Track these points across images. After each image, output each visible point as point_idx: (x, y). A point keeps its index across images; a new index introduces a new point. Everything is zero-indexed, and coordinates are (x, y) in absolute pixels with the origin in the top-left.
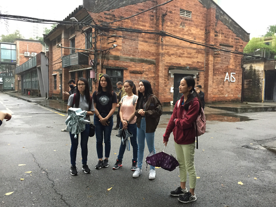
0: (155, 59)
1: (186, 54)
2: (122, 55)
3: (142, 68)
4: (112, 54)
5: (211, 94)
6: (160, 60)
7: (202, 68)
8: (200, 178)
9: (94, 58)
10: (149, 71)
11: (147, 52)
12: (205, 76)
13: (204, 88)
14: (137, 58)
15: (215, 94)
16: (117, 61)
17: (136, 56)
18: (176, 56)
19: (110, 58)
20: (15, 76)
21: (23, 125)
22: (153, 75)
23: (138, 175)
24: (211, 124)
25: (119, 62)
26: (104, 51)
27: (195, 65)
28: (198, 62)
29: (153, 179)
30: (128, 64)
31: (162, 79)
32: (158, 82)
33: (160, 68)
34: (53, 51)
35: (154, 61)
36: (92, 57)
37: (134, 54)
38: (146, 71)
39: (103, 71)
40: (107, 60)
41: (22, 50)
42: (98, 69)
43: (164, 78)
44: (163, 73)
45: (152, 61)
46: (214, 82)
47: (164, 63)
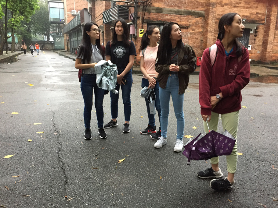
0: (205, 11)
1: (243, 4)
2: (165, 7)
3: (188, 21)
4: (154, 6)
5: (271, 52)
6: (210, 12)
7: (262, 21)
8: (242, 154)
9: (134, 11)
10: (196, 25)
11: (195, 2)
12: (265, 31)
13: (262, 45)
14: (183, 10)
15: (275, 52)
16: (159, 14)
17: (182, 7)
18: (230, 7)
19: (152, 11)
20: (64, 36)
21: (58, 82)
22: (201, 30)
23: (161, 145)
24: (267, 86)
25: (162, 15)
26: (145, 2)
27: (254, 17)
28: (258, 13)
29: (179, 152)
30: (173, 17)
31: (211, 35)
32: (206, 38)
33: (210, 22)
34: (96, 7)
35: (203, 12)
36: (132, 10)
37: (180, 5)
38: (193, 25)
39: (144, 26)
40: (149, 13)
41: (69, 8)
42: (138, 24)
43: (214, 33)
44: (213, 27)
45: (200, 13)
46: (276, 38)
47: (215, 14)
